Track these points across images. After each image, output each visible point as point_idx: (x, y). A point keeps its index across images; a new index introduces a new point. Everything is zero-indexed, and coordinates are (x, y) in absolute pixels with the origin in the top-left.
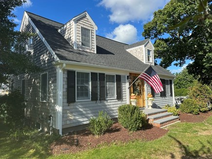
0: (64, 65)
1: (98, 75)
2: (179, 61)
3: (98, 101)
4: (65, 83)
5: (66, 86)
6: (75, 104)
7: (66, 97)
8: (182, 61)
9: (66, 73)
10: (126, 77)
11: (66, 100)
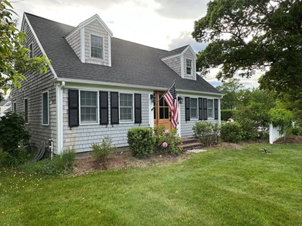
0: (64, 83)
1: (109, 94)
2: (246, 71)
3: (109, 125)
4: (66, 104)
5: (67, 108)
6: (79, 127)
7: (67, 120)
8: (250, 71)
9: (66, 92)
10: (149, 97)
11: (67, 124)
